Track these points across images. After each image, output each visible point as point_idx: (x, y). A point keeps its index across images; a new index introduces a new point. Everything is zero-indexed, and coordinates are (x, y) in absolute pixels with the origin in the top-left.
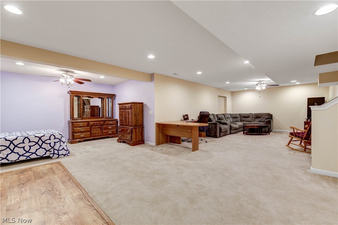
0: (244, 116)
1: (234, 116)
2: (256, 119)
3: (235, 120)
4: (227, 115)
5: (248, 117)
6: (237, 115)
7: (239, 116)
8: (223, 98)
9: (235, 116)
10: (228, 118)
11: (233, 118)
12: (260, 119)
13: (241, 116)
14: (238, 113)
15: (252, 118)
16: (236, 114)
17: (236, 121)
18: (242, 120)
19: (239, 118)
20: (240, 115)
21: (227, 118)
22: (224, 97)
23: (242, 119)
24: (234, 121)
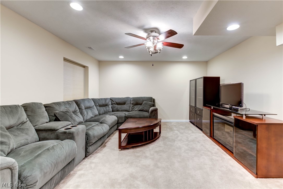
0: (117, 101)
1: (101, 103)
2: (136, 106)
3: (102, 110)
4: (86, 102)
5: (124, 104)
6: (107, 101)
7: (110, 103)
8: (82, 69)
9: (104, 102)
10: (87, 108)
11: (100, 106)
12: (140, 107)
13: (113, 102)
14: (109, 97)
15: (129, 105)
16: (106, 99)
17: (106, 113)
18: (115, 109)
19: (110, 106)
20: (111, 99)
21: (85, 109)
22: (84, 67)
23: (115, 107)
24: (101, 112)
